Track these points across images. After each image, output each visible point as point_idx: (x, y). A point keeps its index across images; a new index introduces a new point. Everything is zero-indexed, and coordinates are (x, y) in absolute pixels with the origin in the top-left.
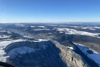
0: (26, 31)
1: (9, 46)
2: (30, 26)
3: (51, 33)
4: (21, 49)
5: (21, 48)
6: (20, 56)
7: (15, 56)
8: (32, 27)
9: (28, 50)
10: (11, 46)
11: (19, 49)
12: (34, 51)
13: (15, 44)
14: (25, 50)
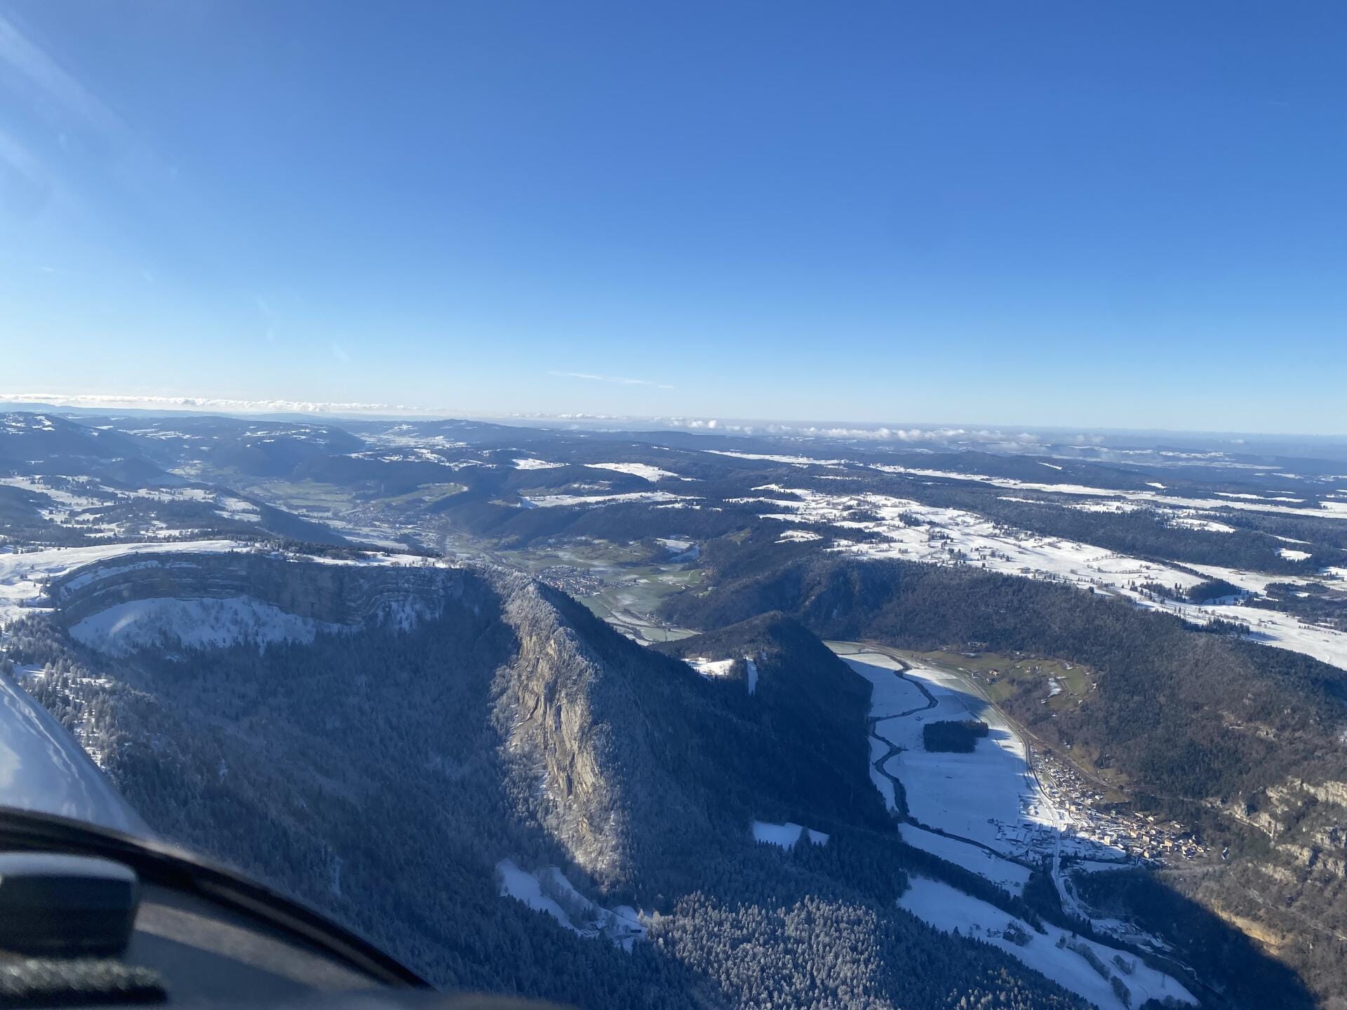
0: (437, 508)
1: (104, 573)
2: (505, 458)
3: (683, 545)
4: (205, 608)
5: (208, 601)
6: (175, 658)
7: (135, 645)
8: (523, 464)
9: (259, 622)
10: (114, 571)
11: (184, 610)
12: (307, 639)
13: (155, 563)
14: (235, 622)
